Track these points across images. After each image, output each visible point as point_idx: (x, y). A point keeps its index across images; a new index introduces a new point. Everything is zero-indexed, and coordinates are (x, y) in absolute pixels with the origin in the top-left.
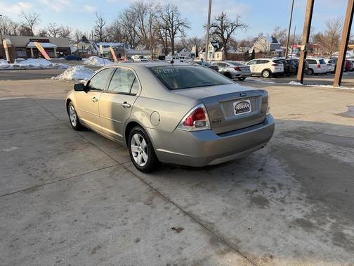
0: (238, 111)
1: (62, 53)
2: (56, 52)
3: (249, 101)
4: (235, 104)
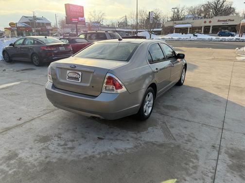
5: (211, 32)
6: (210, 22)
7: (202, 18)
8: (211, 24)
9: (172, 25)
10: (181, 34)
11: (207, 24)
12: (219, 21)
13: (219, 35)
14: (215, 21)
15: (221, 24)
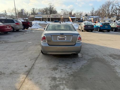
0: (59, 39)
1: (77, 20)
2: (76, 20)
3: (66, 37)
4: (58, 37)
5: (50, 20)
6: (50, 16)
7: (45, 14)
8: (50, 17)
9: (34, 17)
10: (39, 21)
11: (49, 17)
12: (53, 16)
13: (55, 22)
14: (51, 16)
15: (54, 17)
